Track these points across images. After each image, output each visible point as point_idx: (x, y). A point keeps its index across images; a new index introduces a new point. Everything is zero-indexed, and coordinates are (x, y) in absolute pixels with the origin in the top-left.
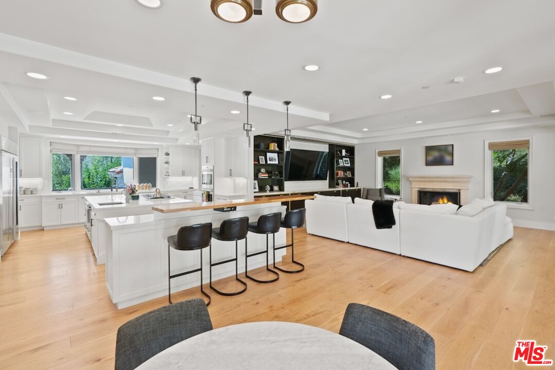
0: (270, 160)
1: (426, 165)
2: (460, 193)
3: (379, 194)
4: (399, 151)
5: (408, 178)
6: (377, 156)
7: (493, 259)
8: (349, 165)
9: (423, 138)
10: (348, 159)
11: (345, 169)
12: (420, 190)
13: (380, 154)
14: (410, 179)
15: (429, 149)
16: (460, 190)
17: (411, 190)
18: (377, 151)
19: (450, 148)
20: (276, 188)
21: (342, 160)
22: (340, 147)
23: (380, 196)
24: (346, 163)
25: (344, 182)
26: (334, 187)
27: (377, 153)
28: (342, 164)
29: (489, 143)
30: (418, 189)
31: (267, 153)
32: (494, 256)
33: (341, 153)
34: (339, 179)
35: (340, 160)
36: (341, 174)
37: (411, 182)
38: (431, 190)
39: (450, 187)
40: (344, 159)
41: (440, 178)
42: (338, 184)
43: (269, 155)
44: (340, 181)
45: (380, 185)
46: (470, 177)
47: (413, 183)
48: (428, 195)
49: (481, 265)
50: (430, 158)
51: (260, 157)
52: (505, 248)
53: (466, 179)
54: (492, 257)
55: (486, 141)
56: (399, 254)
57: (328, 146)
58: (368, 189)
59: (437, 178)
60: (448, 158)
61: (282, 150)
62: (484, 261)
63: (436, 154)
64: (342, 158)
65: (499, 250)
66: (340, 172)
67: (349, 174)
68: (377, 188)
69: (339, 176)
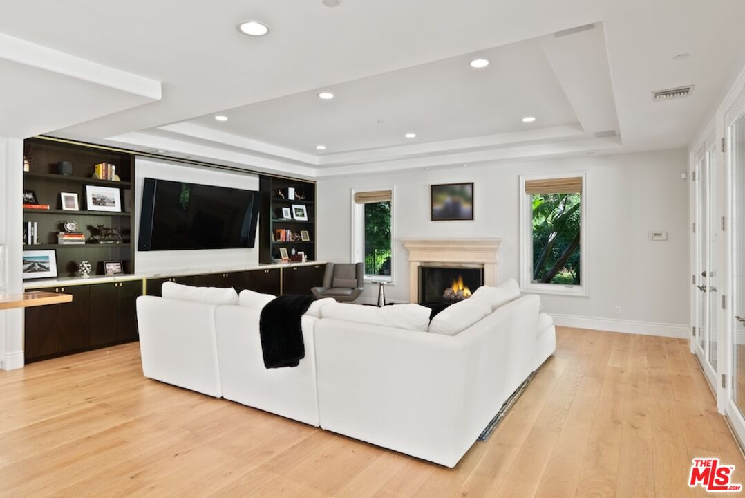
0: (96, 202)
1: (432, 220)
2: (483, 269)
3: (353, 275)
4: (389, 193)
5: (403, 244)
6: (353, 201)
7: (510, 414)
8: (305, 218)
9: (425, 169)
10: (304, 207)
11: (295, 226)
12: (423, 265)
13: (359, 197)
14: (406, 246)
15: (436, 190)
16: (483, 264)
17: (409, 266)
18: (353, 192)
19: (468, 189)
20: (113, 267)
21: (288, 209)
22: (285, 182)
23: (356, 278)
24: (300, 213)
25: (293, 252)
26: (269, 262)
27: (353, 197)
28: (289, 217)
29: (526, 181)
30: (419, 264)
31: (88, 187)
32: (512, 406)
33: (286, 194)
34: (283, 245)
35: (284, 209)
36: (287, 235)
37: (408, 251)
38: (439, 265)
39: (467, 259)
40: (294, 206)
41: (454, 242)
42: (278, 256)
43: (92, 191)
44: (283, 251)
45: (358, 257)
46: (499, 242)
47: (412, 253)
48: (437, 274)
49: (481, 438)
50: (438, 207)
51: (63, 195)
52: (537, 382)
53: (491, 245)
54: (510, 409)
55: (521, 178)
56: (317, 426)
57: (257, 179)
58: (335, 265)
59: (448, 242)
60: (466, 207)
61: (130, 181)
62: (491, 423)
63: (447, 199)
64: (289, 204)
65: (526, 387)
66: (283, 232)
67: (305, 236)
68: (352, 263)
69: (281, 240)
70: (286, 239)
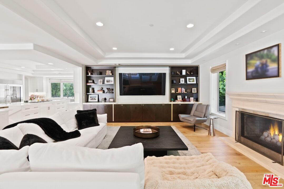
0: (107, 82)
4: (225, 65)
6: (210, 72)
8: (195, 83)
11: (188, 86)
14: (229, 97)
15: (249, 57)
18: (211, 68)
19: (275, 51)
20: (111, 100)
21: (184, 79)
24: (191, 80)
25: (186, 97)
28: (184, 82)
31: (105, 78)
34: (179, 94)
35: (181, 79)
40: (187, 78)
44: (179, 97)
47: (233, 101)
51: (99, 80)
58: (198, 105)
66: (180, 89)
67: (194, 90)
69: (178, 92)
70: (181, 92)
